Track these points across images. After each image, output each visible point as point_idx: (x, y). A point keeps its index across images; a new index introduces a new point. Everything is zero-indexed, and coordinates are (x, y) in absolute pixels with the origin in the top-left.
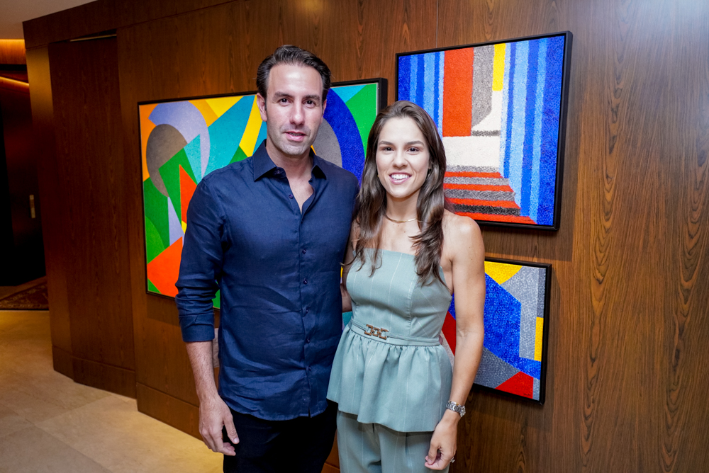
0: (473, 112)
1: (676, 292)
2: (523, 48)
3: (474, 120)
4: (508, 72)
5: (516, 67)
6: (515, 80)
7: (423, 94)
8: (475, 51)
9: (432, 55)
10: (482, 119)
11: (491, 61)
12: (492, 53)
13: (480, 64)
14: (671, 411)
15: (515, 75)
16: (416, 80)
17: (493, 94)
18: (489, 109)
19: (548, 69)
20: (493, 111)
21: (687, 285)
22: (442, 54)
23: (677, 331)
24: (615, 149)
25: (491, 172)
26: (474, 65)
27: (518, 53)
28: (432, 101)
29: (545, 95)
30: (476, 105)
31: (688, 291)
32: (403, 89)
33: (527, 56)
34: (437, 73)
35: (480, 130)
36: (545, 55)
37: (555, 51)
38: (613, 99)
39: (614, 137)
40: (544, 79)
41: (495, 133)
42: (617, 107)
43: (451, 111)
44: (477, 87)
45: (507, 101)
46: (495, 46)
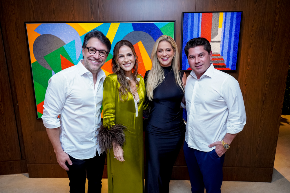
0: (212, 34)
1: (264, 85)
2: (229, 15)
3: (212, 37)
4: (224, 22)
5: (227, 20)
6: (226, 25)
7: (193, 27)
8: (213, 14)
9: (197, 14)
10: (215, 37)
11: (218, 18)
12: (219, 15)
13: (215, 19)
14: (262, 116)
15: (226, 23)
16: (191, 22)
17: (219, 29)
18: (217, 34)
19: (236, 22)
20: (219, 34)
21: (267, 83)
22: (201, 14)
23: (264, 95)
24: (251, 47)
25: (217, 54)
26: (213, 19)
27: (227, 16)
28: (197, 30)
29: (235, 30)
30: (213, 32)
31: (267, 84)
32: (185, 25)
33: (230, 17)
34: (199, 20)
35: (214, 41)
36: (236, 18)
37: (239, 17)
38: (251, 32)
39: (251, 44)
40: (235, 25)
41: (219, 42)
42: (252, 35)
43: (204, 34)
44: (213, 26)
45: (223, 31)
46: (220, 13)
